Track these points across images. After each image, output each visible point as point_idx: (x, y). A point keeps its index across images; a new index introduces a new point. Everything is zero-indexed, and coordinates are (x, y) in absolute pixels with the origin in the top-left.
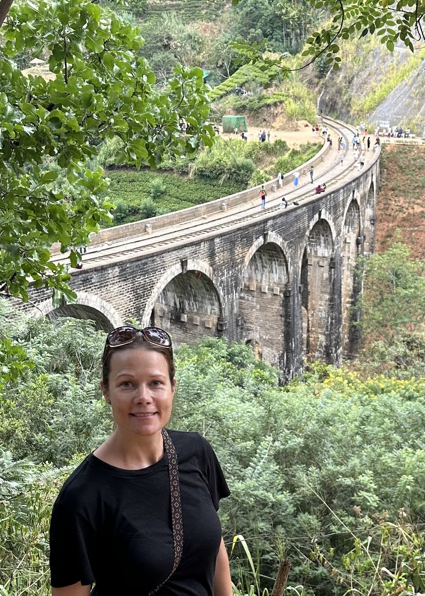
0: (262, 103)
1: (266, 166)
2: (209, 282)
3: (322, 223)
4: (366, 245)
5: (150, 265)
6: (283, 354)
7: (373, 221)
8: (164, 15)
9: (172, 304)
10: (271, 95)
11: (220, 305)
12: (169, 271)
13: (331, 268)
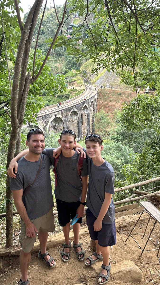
0: (71, 81)
1: (73, 94)
2: (61, 119)
3: (86, 106)
4: (95, 111)
5: (48, 116)
6: (78, 135)
7: (96, 105)
8: (50, 62)
9: (53, 125)
10: (74, 79)
11: (64, 124)
12: (52, 117)
13: (88, 116)
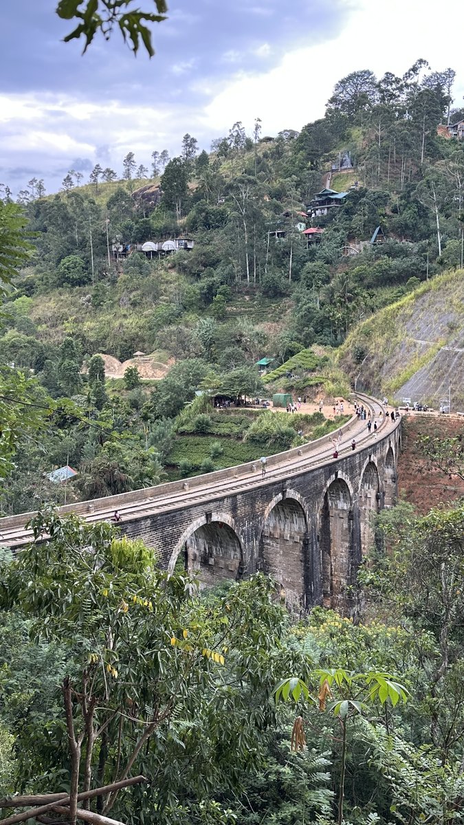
0: (306, 384)
1: (306, 433)
2: (232, 531)
3: (339, 482)
4: (387, 499)
5: (179, 518)
6: (303, 596)
7: (394, 479)
8: (238, 319)
9: (203, 549)
10: (314, 378)
11: (241, 551)
12: (195, 522)
13: (349, 520)
